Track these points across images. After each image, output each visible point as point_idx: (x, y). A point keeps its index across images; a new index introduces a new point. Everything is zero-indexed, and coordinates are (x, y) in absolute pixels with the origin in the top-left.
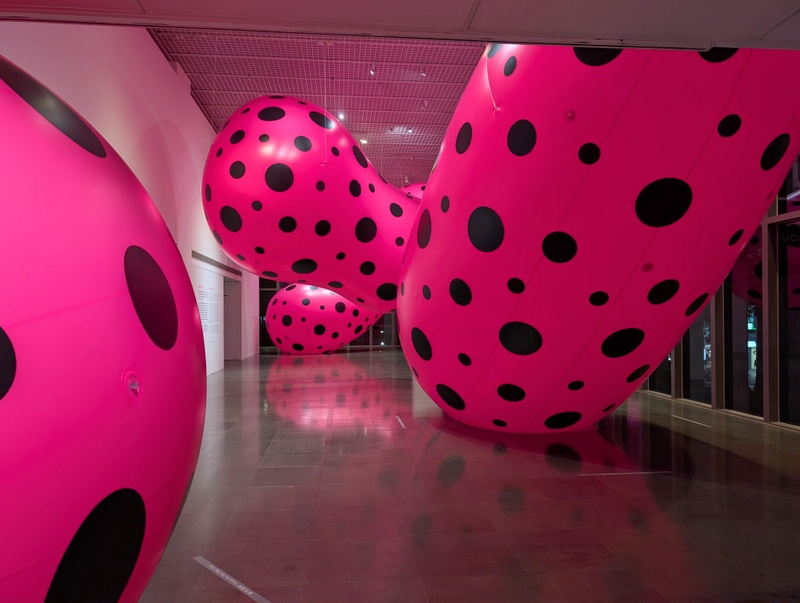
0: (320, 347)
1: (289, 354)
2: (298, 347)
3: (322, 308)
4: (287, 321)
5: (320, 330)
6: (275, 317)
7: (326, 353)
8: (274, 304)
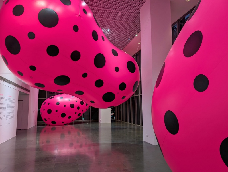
0: (63, 122)
1: (50, 125)
2: (54, 122)
3: (65, 106)
4: (49, 111)
5: (63, 115)
6: (44, 110)
7: (65, 125)
8: (44, 104)
